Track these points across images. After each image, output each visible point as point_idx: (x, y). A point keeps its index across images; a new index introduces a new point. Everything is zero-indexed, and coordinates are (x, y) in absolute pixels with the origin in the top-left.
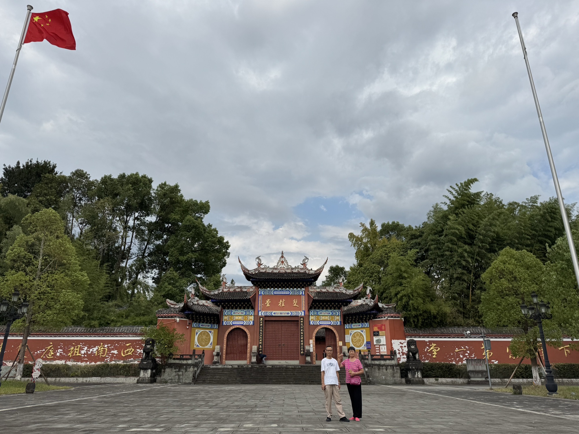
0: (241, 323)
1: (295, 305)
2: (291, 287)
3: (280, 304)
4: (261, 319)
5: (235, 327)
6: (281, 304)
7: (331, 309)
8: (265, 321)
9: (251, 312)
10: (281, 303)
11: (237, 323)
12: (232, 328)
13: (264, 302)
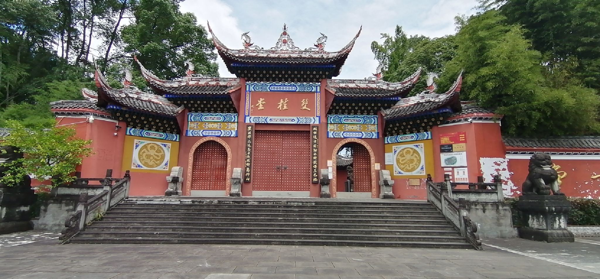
0: (218, 133)
1: (305, 108)
2: (299, 81)
3: (280, 106)
4: (250, 128)
5: (207, 139)
6: (283, 107)
7: (362, 114)
8: (256, 131)
9: (233, 116)
10: (282, 104)
11: (210, 133)
12: (201, 141)
13: (254, 102)
